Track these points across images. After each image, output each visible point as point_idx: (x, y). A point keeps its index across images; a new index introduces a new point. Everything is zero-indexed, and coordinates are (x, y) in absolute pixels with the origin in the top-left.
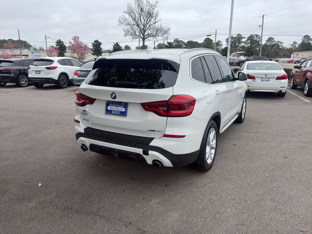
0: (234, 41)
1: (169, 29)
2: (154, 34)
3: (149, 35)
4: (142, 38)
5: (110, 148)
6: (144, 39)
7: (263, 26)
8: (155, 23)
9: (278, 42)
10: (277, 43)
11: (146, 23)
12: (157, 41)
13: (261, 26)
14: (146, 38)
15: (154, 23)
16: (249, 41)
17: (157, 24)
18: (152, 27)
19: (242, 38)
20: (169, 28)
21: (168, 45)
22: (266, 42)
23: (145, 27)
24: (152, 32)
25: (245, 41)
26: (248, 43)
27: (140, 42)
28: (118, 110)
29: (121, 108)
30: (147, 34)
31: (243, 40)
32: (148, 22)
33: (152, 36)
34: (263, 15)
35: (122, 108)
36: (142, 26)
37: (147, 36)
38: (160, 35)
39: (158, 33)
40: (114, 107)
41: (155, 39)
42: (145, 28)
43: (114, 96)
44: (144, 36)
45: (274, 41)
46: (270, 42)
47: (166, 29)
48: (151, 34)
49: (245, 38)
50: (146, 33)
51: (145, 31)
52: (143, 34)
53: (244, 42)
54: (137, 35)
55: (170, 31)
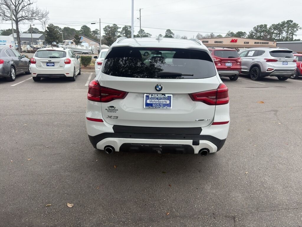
0: (111, 30)
1: (47, 13)
2: (29, 16)
3: (23, 18)
4: (14, 20)
5: (152, 144)
6: (17, 22)
7: (140, 18)
8: (30, 4)
9: (147, 33)
10: (147, 35)
11: (18, 3)
12: (34, 25)
13: (139, 18)
14: (20, 21)
15: (28, 5)
16: (124, 32)
17: (31, 6)
18: (27, 8)
19: (118, 28)
20: (47, 11)
21: (48, 30)
22: (138, 33)
23: (17, 7)
24: (27, 15)
25: (121, 31)
26: (124, 33)
27: (13, 24)
28: (161, 103)
29: (164, 101)
30: (21, 16)
31: (119, 30)
32: (20, 2)
33: (26, 19)
34: (140, 9)
35: (166, 101)
36: (13, 6)
37: (21, 19)
38: (37, 18)
39: (34, 16)
40: (155, 100)
41: (31, 23)
42: (17, 9)
43: (159, 88)
44: (17, 19)
45: (145, 33)
46: (142, 33)
47: (44, 13)
48: (26, 17)
49: (120, 28)
50: (19, 15)
51: (17, 13)
52: (16, 16)
53: (119, 32)
54: (7, 16)
55: (49, 15)
